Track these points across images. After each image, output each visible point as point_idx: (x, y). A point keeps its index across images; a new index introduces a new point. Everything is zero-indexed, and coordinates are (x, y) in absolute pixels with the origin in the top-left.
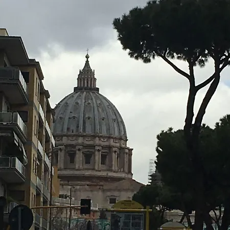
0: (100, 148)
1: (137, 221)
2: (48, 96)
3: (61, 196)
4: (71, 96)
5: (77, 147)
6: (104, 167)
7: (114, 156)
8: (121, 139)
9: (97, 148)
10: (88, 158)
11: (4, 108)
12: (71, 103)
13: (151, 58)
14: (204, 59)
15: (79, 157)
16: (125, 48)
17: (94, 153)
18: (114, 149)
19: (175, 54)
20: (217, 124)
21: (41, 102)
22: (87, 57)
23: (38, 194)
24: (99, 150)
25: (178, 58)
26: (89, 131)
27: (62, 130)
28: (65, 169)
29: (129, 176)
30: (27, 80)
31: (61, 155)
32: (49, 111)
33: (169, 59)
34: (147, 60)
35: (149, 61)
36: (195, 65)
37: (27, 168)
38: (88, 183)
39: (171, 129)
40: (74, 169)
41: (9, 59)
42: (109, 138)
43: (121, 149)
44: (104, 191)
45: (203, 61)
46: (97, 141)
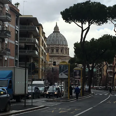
0: (60, 48)
1: (66, 67)
2: (45, 34)
3: (50, 61)
4: (52, 34)
5: (54, 48)
6: (62, 53)
7: (64, 50)
8: (66, 45)
9: (59, 48)
10: (57, 51)
11: (32, 37)
12: (52, 36)
13: (71, 22)
14: (85, 22)
15: (55, 50)
16: (64, 20)
17: (59, 49)
18: (64, 48)
19: (78, 21)
20: (90, 40)
21: (43, 35)
22: (56, 23)
23: (42, 61)
24: (60, 49)
25: (78, 22)
26: (57, 43)
27: (50, 43)
28: (51, 54)
29: (69, 55)
30: (38, 30)
31: (50, 50)
32: (45, 38)
33: (76, 23)
34: (70, 23)
35: (71, 23)
36: (83, 24)
37: (39, 53)
38: (57, 57)
39: (78, 42)
40: (53, 54)
41: (33, 24)
42: (63, 45)
43: (66, 48)
44: (61, 60)
45: (85, 23)
46: (60, 46)
